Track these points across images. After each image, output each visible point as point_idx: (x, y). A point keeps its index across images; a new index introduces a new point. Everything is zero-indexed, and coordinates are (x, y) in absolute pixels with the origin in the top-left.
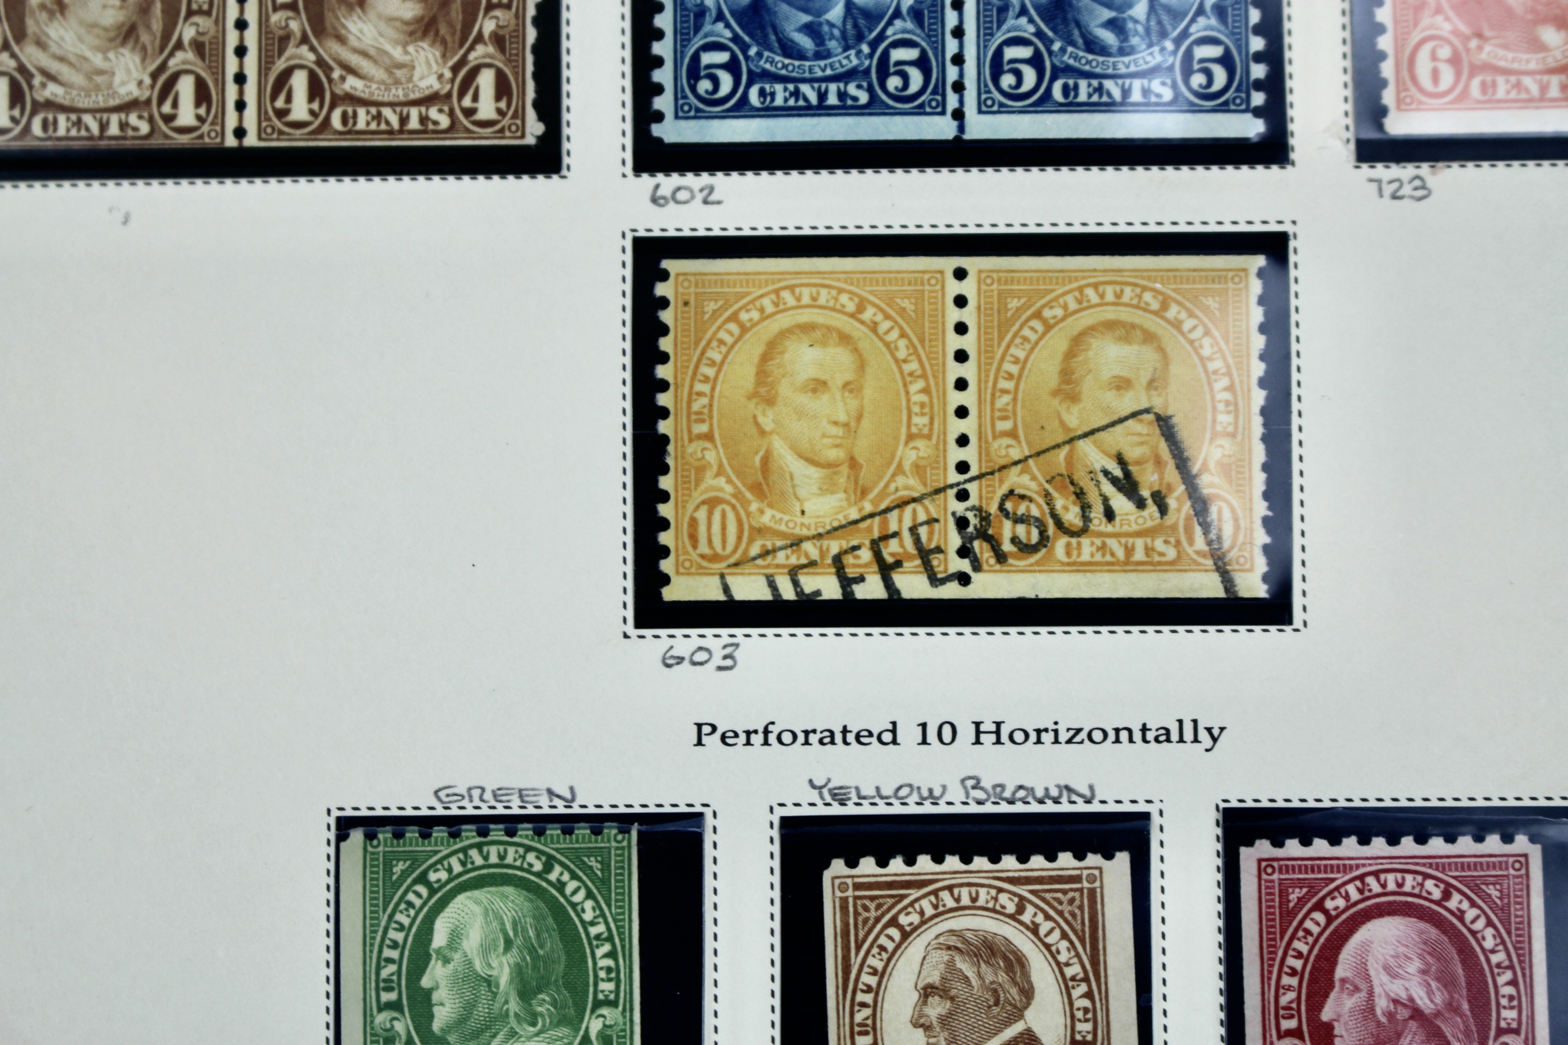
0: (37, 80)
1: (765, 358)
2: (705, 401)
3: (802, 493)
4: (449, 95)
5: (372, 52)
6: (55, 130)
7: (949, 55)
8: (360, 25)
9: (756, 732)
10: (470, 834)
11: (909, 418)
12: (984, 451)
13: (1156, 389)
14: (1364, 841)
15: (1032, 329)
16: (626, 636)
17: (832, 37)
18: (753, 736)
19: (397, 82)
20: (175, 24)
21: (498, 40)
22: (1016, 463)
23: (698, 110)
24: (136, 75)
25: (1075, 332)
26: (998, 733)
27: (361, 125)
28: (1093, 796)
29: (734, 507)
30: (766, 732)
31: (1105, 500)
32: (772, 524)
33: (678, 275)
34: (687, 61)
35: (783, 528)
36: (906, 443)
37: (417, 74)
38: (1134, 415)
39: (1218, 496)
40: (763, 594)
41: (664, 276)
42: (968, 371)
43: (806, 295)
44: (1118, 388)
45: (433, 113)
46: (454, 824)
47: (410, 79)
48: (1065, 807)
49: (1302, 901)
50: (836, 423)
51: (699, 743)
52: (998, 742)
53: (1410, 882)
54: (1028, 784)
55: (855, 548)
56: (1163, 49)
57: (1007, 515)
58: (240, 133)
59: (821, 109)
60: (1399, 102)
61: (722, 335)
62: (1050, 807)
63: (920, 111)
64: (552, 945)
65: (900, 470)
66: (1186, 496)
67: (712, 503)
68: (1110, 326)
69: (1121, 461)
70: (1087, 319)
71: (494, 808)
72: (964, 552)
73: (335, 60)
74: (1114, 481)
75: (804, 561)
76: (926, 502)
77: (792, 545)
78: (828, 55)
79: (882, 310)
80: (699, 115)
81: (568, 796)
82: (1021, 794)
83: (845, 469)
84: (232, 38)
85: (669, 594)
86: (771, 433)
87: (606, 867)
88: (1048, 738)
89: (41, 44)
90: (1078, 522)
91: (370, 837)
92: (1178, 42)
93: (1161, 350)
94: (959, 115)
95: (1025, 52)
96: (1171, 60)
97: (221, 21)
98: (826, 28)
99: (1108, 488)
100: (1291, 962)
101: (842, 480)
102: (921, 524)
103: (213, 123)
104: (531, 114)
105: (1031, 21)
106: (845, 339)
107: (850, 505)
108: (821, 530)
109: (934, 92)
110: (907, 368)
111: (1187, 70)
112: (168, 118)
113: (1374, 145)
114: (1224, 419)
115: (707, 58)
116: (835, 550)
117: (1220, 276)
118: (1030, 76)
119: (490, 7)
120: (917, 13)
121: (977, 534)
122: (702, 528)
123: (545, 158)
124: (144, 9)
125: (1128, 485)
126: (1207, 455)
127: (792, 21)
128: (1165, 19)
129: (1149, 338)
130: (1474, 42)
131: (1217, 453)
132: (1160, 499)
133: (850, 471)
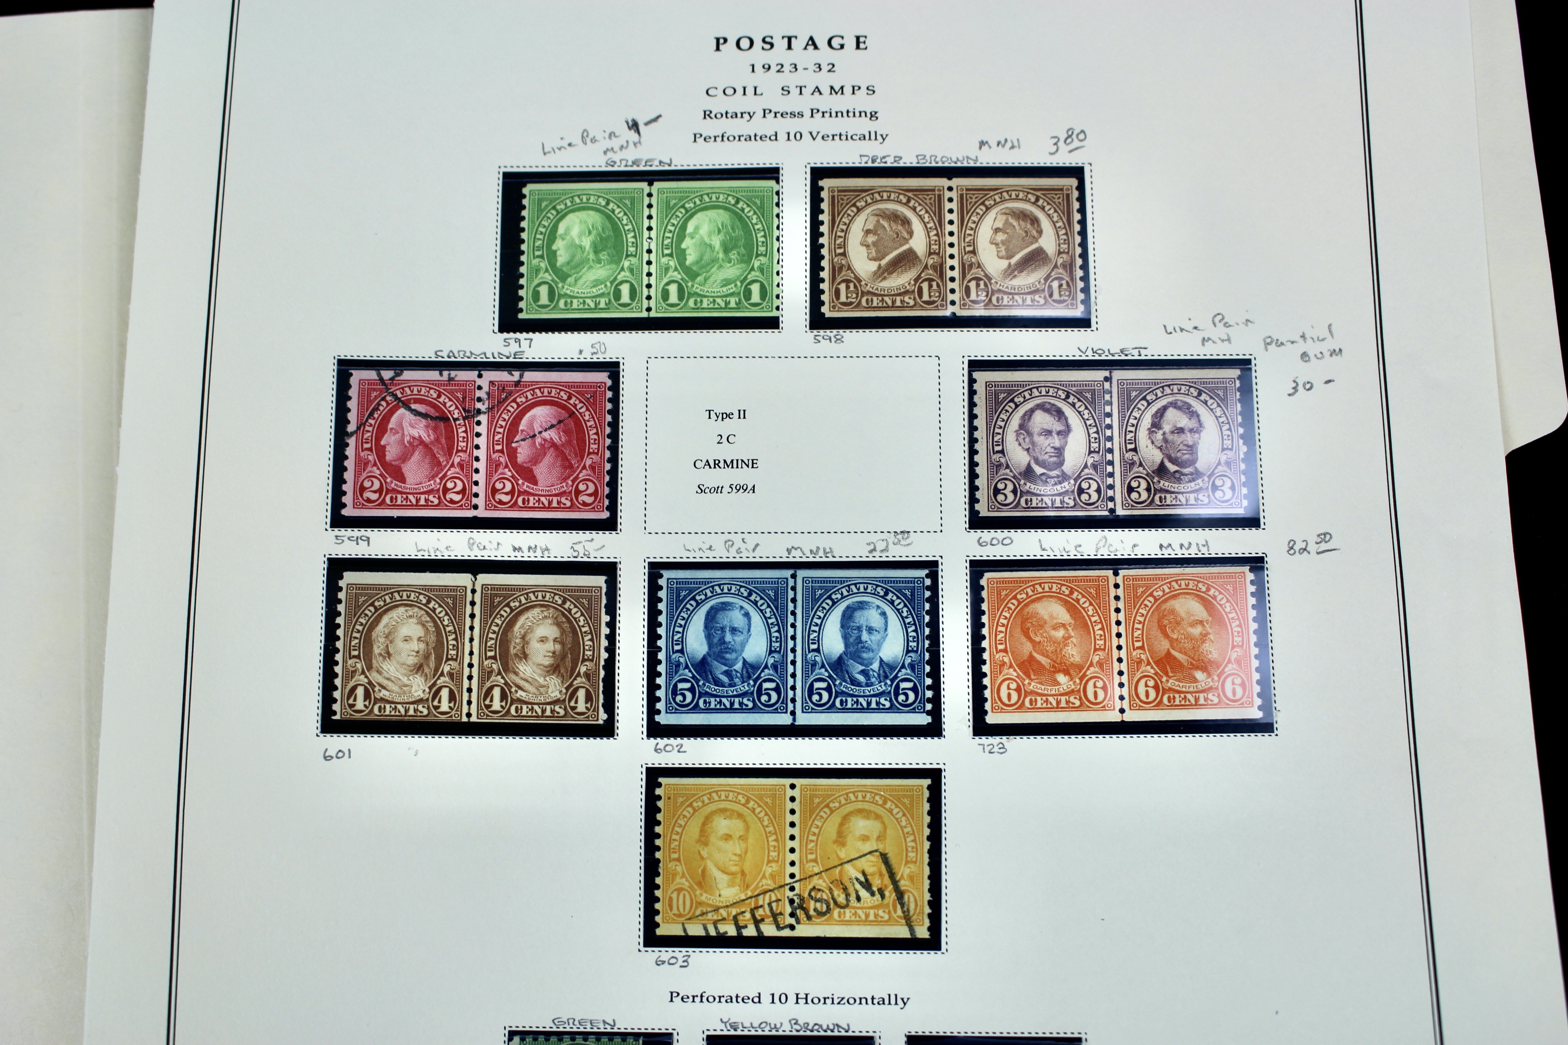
0: (377, 689)
1: (704, 824)
2: (676, 843)
3: (720, 886)
4: (564, 700)
5: (530, 679)
6: (384, 712)
7: (789, 687)
8: (525, 667)
9: (697, 996)
10: (567, 1040)
11: (769, 852)
12: (802, 868)
13: (880, 841)
15: (825, 812)
16: (639, 951)
17: (737, 677)
18: (696, 998)
19: (541, 694)
20: (441, 664)
21: (587, 675)
22: (816, 874)
23: (676, 709)
24: (422, 687)
25: (844, 814)
26: (806, 999)
27: (524, 713)
28: (849, 1029)
29: (689, 892)
30: (702, 996)
31: (857, 892)
32: (706, 901)
33: (666, 785)
34: (671, 687)
35: (711, 902)
36: (767, 864)
37: (550, 690)
38: (870, 853)
39: (908, 891)
40: (702, 933)
41: (660, 785)
42: (795, 831)
43: (723, 794)
44: (863, 840)
45: (557, 708)
46: (560, 1035)
47: (547, 693)
48: (836, 1033)
50: (735, 855)
51: (672, 1001)
52: (807, 1003)
54: (820, 1023)
55: (743, 912)
56: (886, 684)
57: (812, 898)
58: (469, 715)
59: (731, 710)
60: (992, 707)
61: (685, 813)
62: (829, 1033)
63: (776, 711)
65: (764, 876)
66: (893, 891)
67: (679, 890)
68: (860, 811)
69: (864, 874)
70: (850, 807)
71: (578, 1028)
72: (792, 915)
73: (513, 683)
74: (861, 883)
75: (720, 918)
76: (776, 891)
77: (714, 911)
78: (734, 685)
79: (757, 803)
80: (676, 712)
81: (613, 1024)
82: (816, 1027)
83: (739, 876)
84: (466, 672)
85: (659, 932)
86: (706, 859)
88: (829, 1001)
89: (378, 671)
90: (844, 902)
91: (522, 1040)
92: (892, 681)
93: (883, 823)
94: (793, 713)
95: (823, 685)
96: (889, 689)
97: (461, 663)
98: (734, 673)
99: (858, 886)
101: (738, 880)
102: (774, 902)
103: (456, 711)
104: (601, 710)
105: (826, 670)
106: (740, 816)
107: (741, 892)
108: (728, 904)
109: (782, 703)
110: (768, 830)
111: (897, 694)
112: (437, 708)
113: (981, 728)
114: (912, 855)
115: (681, 686)
116: (734, 913)
117: (910, 789)
118: (825, 695)
119: (584, 660)
120: (775, 667)
121: (798, 907)
122: (675, 902)
123: (607, 730)
124: (427, 657)
125: (867, 885)
126: (903, 871)
127: (719, 669)
128: (887, 670)
129: (878, 817)
130: (1027, 682)
131: (907, 871)
132: (881, 892)
133: (741, 877)
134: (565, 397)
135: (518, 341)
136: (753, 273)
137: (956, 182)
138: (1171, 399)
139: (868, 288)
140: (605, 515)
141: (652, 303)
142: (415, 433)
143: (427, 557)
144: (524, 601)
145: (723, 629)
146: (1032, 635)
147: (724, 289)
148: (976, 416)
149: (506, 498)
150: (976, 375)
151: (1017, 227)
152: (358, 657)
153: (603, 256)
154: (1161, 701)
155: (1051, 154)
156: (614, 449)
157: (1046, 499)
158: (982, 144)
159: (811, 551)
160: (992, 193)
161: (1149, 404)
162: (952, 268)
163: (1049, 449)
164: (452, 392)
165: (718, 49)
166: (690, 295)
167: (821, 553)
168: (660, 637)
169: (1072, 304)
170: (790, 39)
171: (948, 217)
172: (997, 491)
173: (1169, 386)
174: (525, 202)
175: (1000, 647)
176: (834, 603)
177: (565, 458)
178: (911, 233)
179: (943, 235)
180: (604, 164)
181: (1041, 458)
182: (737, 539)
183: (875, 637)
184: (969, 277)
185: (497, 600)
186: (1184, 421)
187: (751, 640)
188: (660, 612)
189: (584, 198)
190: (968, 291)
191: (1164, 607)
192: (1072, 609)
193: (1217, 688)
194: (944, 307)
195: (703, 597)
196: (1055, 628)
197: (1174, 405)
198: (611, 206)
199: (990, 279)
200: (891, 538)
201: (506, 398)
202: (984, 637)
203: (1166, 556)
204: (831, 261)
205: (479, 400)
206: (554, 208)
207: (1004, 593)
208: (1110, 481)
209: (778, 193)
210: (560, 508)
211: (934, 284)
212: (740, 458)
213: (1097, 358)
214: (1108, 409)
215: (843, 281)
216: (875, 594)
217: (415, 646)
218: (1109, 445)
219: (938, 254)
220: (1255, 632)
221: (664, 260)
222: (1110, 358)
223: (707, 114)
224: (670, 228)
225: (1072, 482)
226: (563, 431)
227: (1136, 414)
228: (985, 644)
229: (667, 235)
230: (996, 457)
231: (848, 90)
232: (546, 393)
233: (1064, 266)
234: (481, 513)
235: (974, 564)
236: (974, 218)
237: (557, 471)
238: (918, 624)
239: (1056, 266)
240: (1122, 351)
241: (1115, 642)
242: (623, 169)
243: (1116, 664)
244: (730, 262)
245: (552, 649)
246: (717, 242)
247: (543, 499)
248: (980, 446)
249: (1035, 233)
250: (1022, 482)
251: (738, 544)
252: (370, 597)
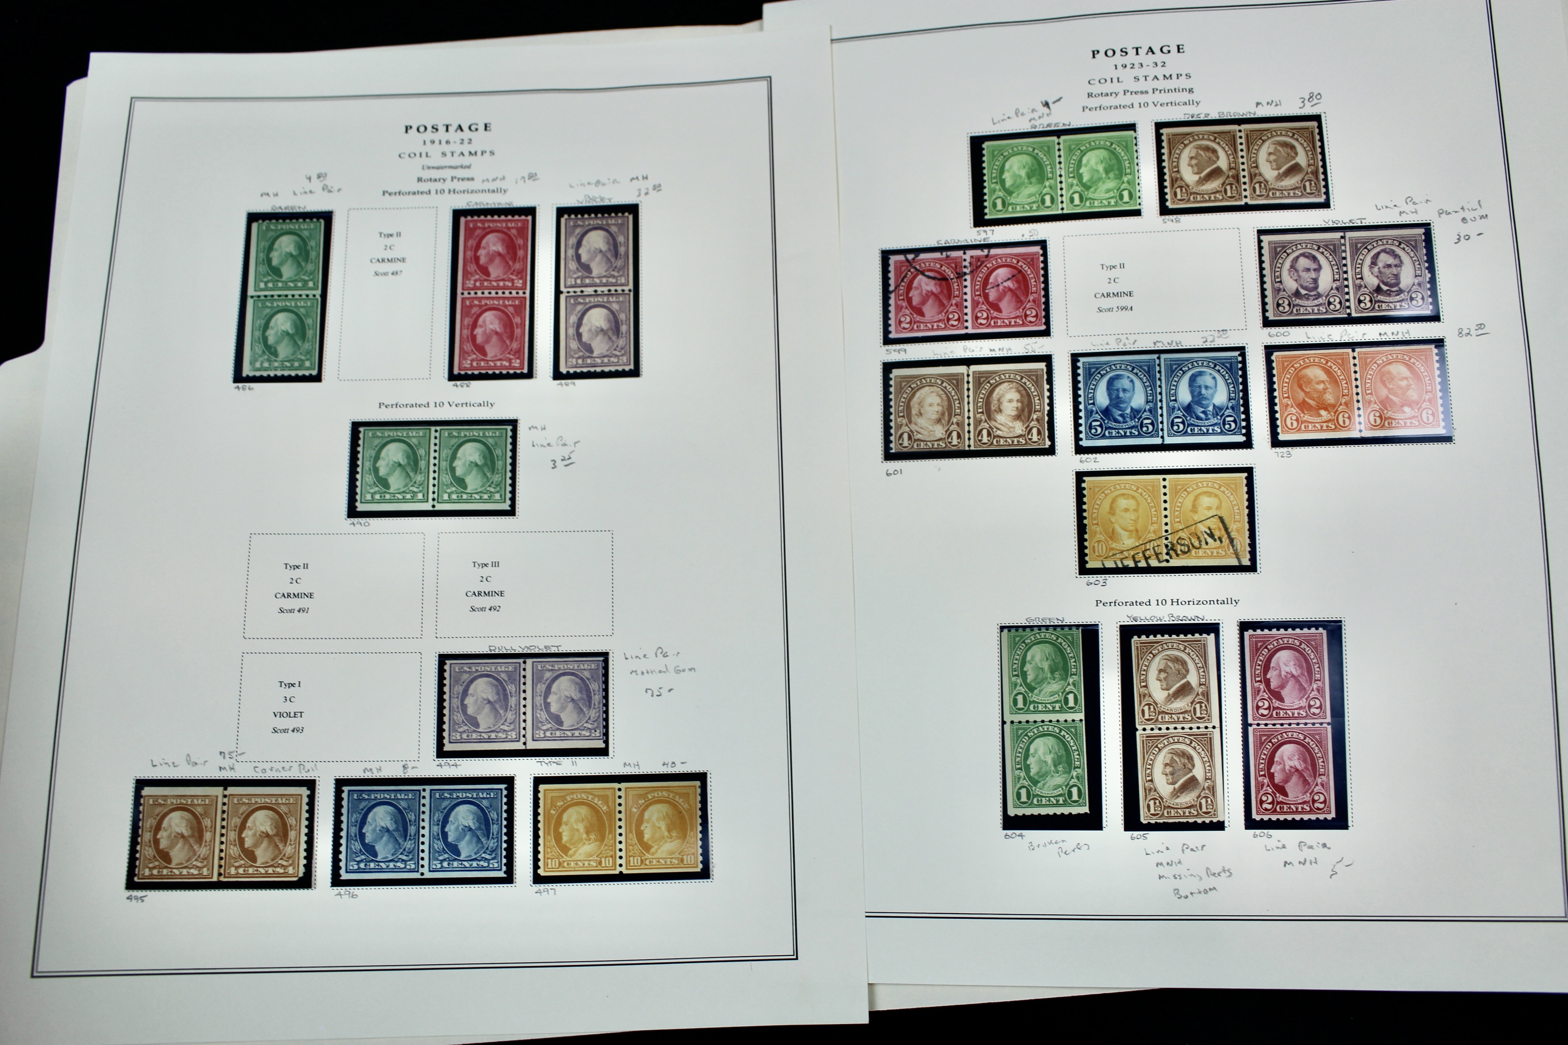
0: (915, 433)
1: (1112, 503)
3: (1123, 538)
4: (1025, 435)
5: (1004, 424)
7: (1159, 422)
9: (1112, 602)
10: (1036, 630)
12: (1172, 527)
13: (1218, 509)
14: (1278, 630)
15: (1184, 494)
16: (1076, 577)
17: (1128, 417)
18: (1111, 604)
19: (1011, 432)
21: (1038, 420)
22: (1181, 530)
24: (941, 431)
25: (1196, 495)
26: (1178, 602)
28: (1204, 619)
30: (1115, 602)
31: (1205, 539)
33: (1088, 481)
34: (1088, 424)
37: (1016, 430)
38: (1213, 516)
40: (1114, 566)
41: (1084, 481)
42: (1167, 505)
44: (1208, 509)
45: (1021, 440)
46: (1031, 627)
47: (1014, 431)
48: (1196, 622)
49: (1261, 646)
50: (1132, 520)
51: (1097, 605)
52: (1178, 604)
53: (1291, 641)
54: (1186, 616)
56: (1217, 419)
57: (1179, 544)
58: (969, 446)
59: (1125, 436)
60: (1282, 431)
61: (1100, 497)
62: (1192, 622)
63: (1152, 436)
64: (1059, 659)
65: (1149, 532)
66: (1227, 538)
67: (1099, 542)
68: (1205, 493)
69: (1210, 529)
70: (1199, 491)
71: (1042, 623)
72: (1167, 554)
73: (994, 426)
74: (1208, 534)
76: (1157, 541)
78: (1126, 422)
79: (1143, 490)
80: (1092, 439)
81: (1062, 620)
82: (1184, 618)
83: (1134, 532)
84: (967, 421)
85: (1088, 566)
86: (1114, 523)
87: (1073, 638)
88: (1191, 603)
89: (915, 424)
90: (1198, 546)
91: (1009, 631)
92: (1221, 416)
93: (1219, 499)
94: (1162, 437)
95: (1180, 420)
97: (963, 417)
98: (1126, 415)
99: (1206, 536)
100: (1259, 662)
101: (1134, 534)
102: (1156, 547)
103: (962, 444)
104: (1047, 439)
105: (1181, 412)
106: (1133, 497)
107: (1136, 542)
109: (1156, 432)
110: (1151, 505)
111: (1224, 424)
112: (950, 443)
113: (1276, 443)
114: (1237, 517)
115: (1094, 424)
116: (1132, 554)
117: (1235, 479)
118: (1181, 426)
119: (1035, 411)
120: (1150, 411)
121: (1171, 549)
122: (1096, 549)
123: (1051, 451)
124: (943, 414)
125: (1211, 535)
126: (1232, 527)
127: (1117, 413)
128: (1218, 410)
129: (1216, 496)
130: (1302, 415)
131: (1235, 527)
132: (1220, 539)
133: (1137, 533)
134: (1015, 262)
135: (985, 231)
136: (1124, 185)
137: (1243, 127)
138: (1382, 248)
139: (1194, 190)
140: (1043, 327)
141: (1064, 205)
142: (929, 288)
143: (940, 358)
144: (998, 379)
145: (1118, 390)
146: (1304, 388)
147: (1107, 195)
148: (1263, 262)
149: (984, 322)
150: (1262, 237)
151: (1282, 152)
152: (903, 416)
153: (1033, 180)
154: (1384, 425)
155: (1300, 108)
156: (1046, 289)
157: (1308, 308)
158: (1258, 104)
159: (1168, 343)
160: (1265, 132)
161: (1369, 251)
162: (1244, 177)
163: (1309, 280)
164: (949, 264)
165: (1094, 57)
166: (1087, 199)
167: (1174, 344)
168: (1080, 396)
169: (1318, 195)
170: (1137, 49)
171: (1240, 147)
172: (1278, 305)
173: (1381, 240)
174: (984, 152)
175: (1286, 395)
176: (1184, 373)
177: (1017, 297)
178: (1218, 158)
179: (1237, 158)
180: (1029, 127)
181: (1305, 284)
182: (1123, 338)
183: (1210, 391)
184: (1255, 181)
185: (982, 380)
186: (1391, 260)
187: (1135, 396)
188: (1079, 382)
189: (1020, 148)
190: (1254, 190)
191: (1383, 370)
192: (1328, 372)
193: (1417, 417)
194: (1240, 199)
195: (1105, 372)
196: (1318, 383)
197: (1384, 251)
198: (1036, 151)
199: (1267, 182)
200: (1216, 334)
201: (981, 265)
202: (1275, 390)
203: (1384, 340)
204: (1171, 176)
205: (965, 267)
206: (1002, 154)
207: (1286, 364)
208: (1347, 297)
209: (1136, 138)
210: (1016, 325)
211: (1234, 186)
212: (1122, 291)
213: (1335, 225)
214: (1344, 255)
215: (1178, 187)
216: (1208, 367)
217: (937, 408)
218: (1345, 276)
219: (1235, 169)
220: (1439, 383)
221: (1070, 180)
222: (1343, 225)
223: (1090, 95)
224: (1072, 161)
225: (1324, 298)
226: (1016, 282)
227: (1361, 257)
228: (1276, 394)
229: (1071, 166)
230: (1277, 285)
231: (1174, 77)
232: (1004, 260)
233: (1312, 173)
234: (970, 331)
235: (1266, 347)
236: (1256, 147)
237: (1013, 304)
238: (1235, 383)
239: (1307, 173)
240: (1350, 221)
241: (1355, 391)
242: (1041, 129)
243: (1356, 403)
244: (1109, 179)
245: (1016, 406)
246: (1101, 168)
247: (1006, 321)
248: (1267, 279)
249: (1293, 154)
250: (1294, 299)
251: (1124, 340)
252: (908, 382)
